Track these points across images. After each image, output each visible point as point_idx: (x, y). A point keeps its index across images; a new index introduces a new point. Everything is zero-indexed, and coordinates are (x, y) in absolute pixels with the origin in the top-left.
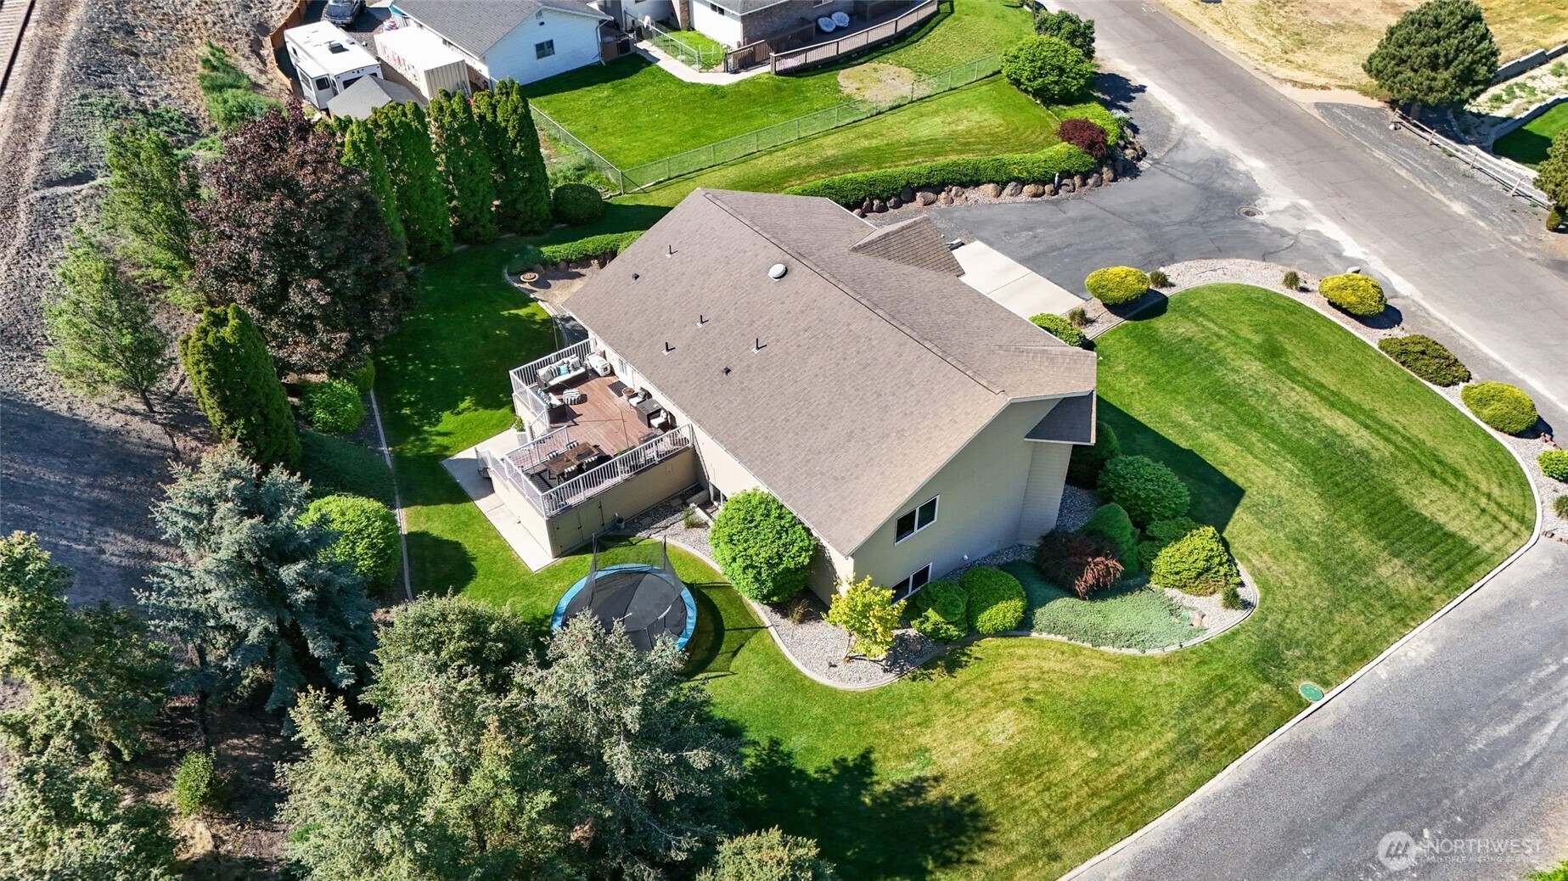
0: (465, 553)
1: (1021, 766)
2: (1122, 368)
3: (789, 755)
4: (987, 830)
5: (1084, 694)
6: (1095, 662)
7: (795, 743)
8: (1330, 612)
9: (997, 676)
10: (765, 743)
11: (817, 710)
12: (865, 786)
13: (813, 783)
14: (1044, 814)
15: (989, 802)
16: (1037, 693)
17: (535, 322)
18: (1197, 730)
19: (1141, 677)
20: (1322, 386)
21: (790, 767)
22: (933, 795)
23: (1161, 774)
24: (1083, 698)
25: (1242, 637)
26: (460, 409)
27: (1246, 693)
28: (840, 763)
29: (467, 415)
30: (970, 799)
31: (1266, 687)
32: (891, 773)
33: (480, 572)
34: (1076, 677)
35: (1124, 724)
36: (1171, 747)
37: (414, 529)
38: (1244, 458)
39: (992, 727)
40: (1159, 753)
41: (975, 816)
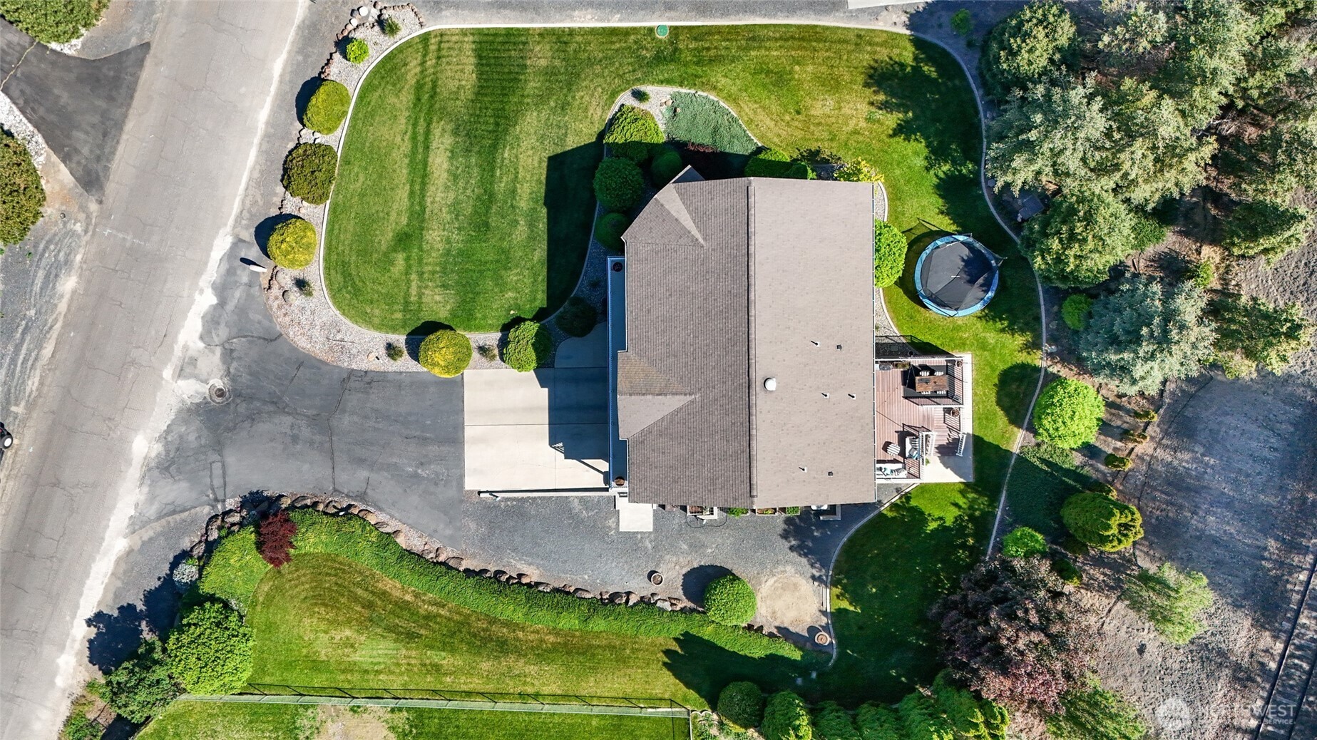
0: (998, 393)
1: (832, 85)
2: (510, 294)
3: (926, 158)
4: (872, 68)
5: (769, 98)
6: (747, 110)
7: (920, 162)
8: (601, 61)
9: (799, 134)
10: (932, 172)
11: (898, 172)
12: (906, 122)
13: (926, 138)
14: (845, 57)
15: (861, 79)
16: (790, 113)
17: (844, 588)
18: (738, 47)
19: (734, 89)
20: (412, 193)
21: (931, 152)
22: (881, 97)
23: (776, 40)
24: (773, 97)
25: (661, 77)
26: (939, 523)
27: (695, 49)
28: (908, 139)
29: (937, 514)
30: (867, 85)
31: (681, 46)
32: (892, 120)
33: (997, 373)
34: (764, 108)
35: (768, 72)
36: (759, 48)
37: (1016, 429)
38: (524, 178)
39: (827, 110)
40: (768, 49)
41: (871, 77)
